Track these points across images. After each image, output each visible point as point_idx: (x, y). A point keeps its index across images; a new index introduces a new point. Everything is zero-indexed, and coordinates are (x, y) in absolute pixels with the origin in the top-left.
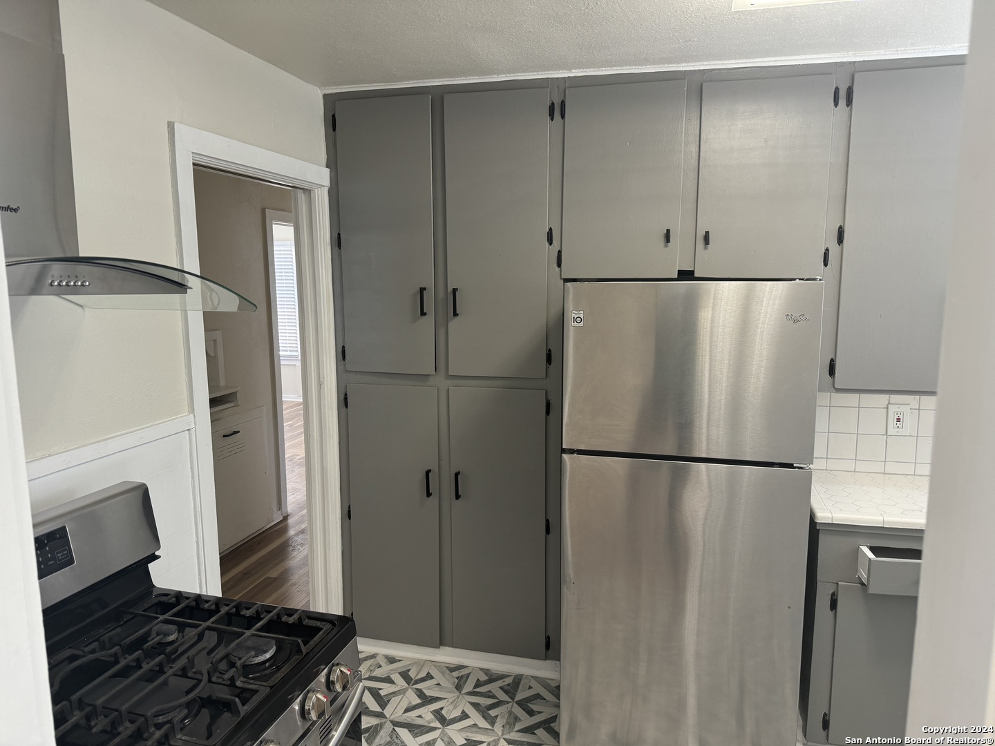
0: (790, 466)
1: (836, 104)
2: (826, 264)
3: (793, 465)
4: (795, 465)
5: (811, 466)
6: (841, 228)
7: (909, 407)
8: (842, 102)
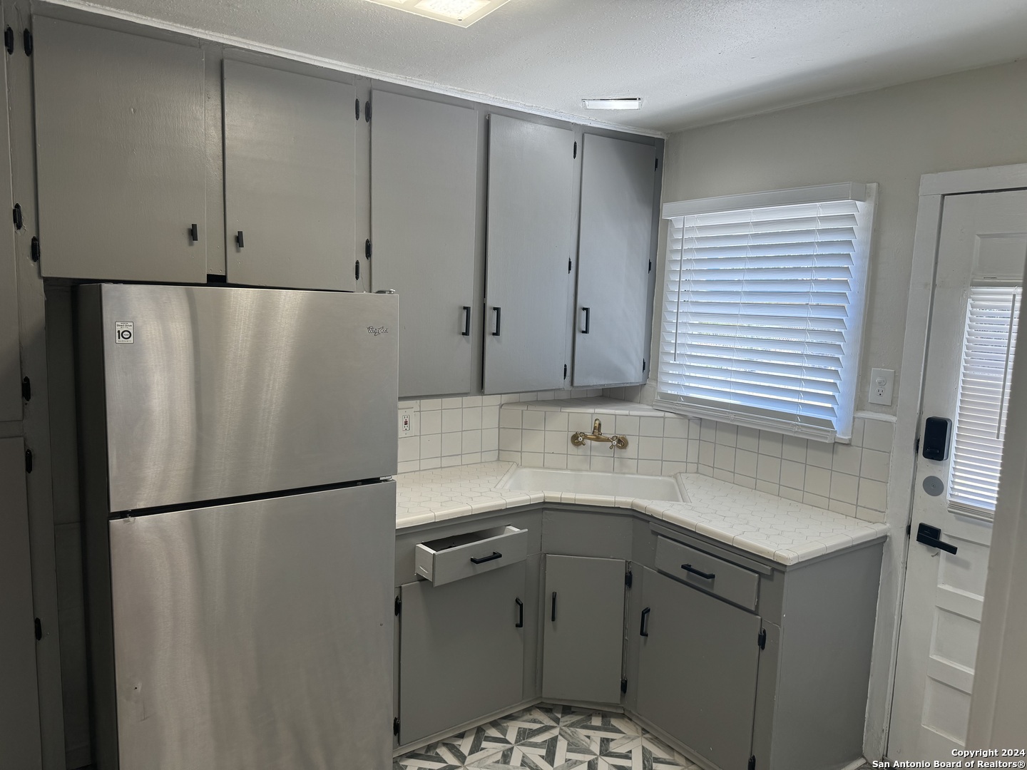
0: (376, 480)
1: (357, 117)
2: (357, 278)
3: (379, 479)
4: (381, 479)
5: (394, 477)
6: (367, 241)
7: (413, 410)
8: (362, 115)
